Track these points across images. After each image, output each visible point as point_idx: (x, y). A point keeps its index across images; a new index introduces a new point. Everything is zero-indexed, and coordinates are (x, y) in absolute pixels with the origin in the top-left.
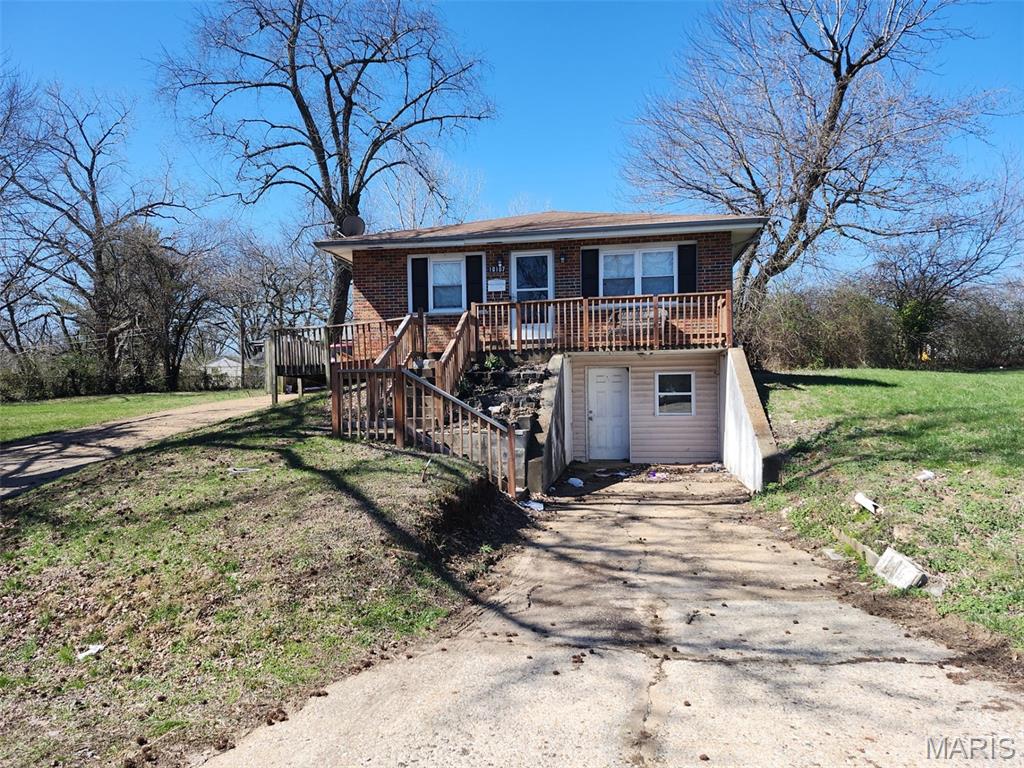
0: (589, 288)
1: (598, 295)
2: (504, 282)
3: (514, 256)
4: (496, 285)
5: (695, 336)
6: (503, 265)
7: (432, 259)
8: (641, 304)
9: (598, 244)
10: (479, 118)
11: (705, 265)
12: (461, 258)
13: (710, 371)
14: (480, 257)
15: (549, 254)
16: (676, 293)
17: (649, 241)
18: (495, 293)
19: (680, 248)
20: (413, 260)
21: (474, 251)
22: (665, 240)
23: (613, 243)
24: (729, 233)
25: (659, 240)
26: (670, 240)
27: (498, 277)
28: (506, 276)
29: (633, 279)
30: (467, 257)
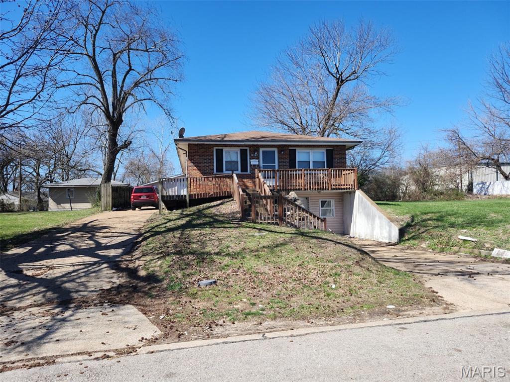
0: (292, 164)
1: (296, 168)
2: (258, 161)
3: (261, 150)
4: (254, 162)
5: (334, 185)
6: (257, 153)
7: (225, 150)
8: (314, 172)
9: (296, 147)
10: (176, 81)
11: (337, 157)
12: (238, 150)
13: (340, 199)
14: (247, 150)
15: (276, 150)
16: (326, 168)
17: (316, 147)
18: (254, 165)
19: (327, 150)
20: (216, 149)
21: (244, 147)
22: (321, 147)
23: (302, 147)
24: (345, 146)
25: (319, 147)
26: (323, 147)
27: (255, 159)
28: (258, 158)
29: (309, 162)
30: (241, 149)
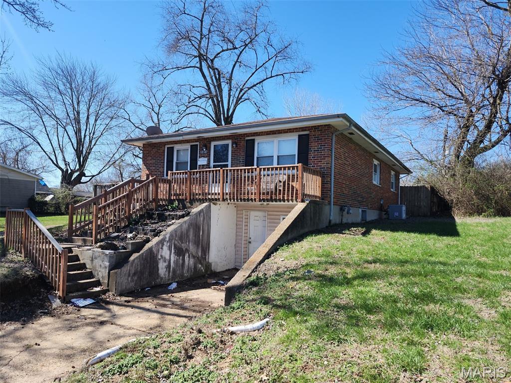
0: (249, 161)
1: (253, 166)
2: (206, 159)
3: (213, 144)
4: (203, 161)
6: (206, 149)
7: (176, 147)
9: (254, 136)
11: (313, 147)
12: (188, 146)
14: (197, 145)
15: (229, 142)
17: (281, 133)
18: (203, 165)
19: (300, 136)
20: (168, 148)
21: (193, 142)
22: (290, 132)
23: (262, 135)
25: (287, 132)
26: (293, 132)
27: (204, 157)
28: (208, 156)
29: (273, 157)
30: (191, 146)
